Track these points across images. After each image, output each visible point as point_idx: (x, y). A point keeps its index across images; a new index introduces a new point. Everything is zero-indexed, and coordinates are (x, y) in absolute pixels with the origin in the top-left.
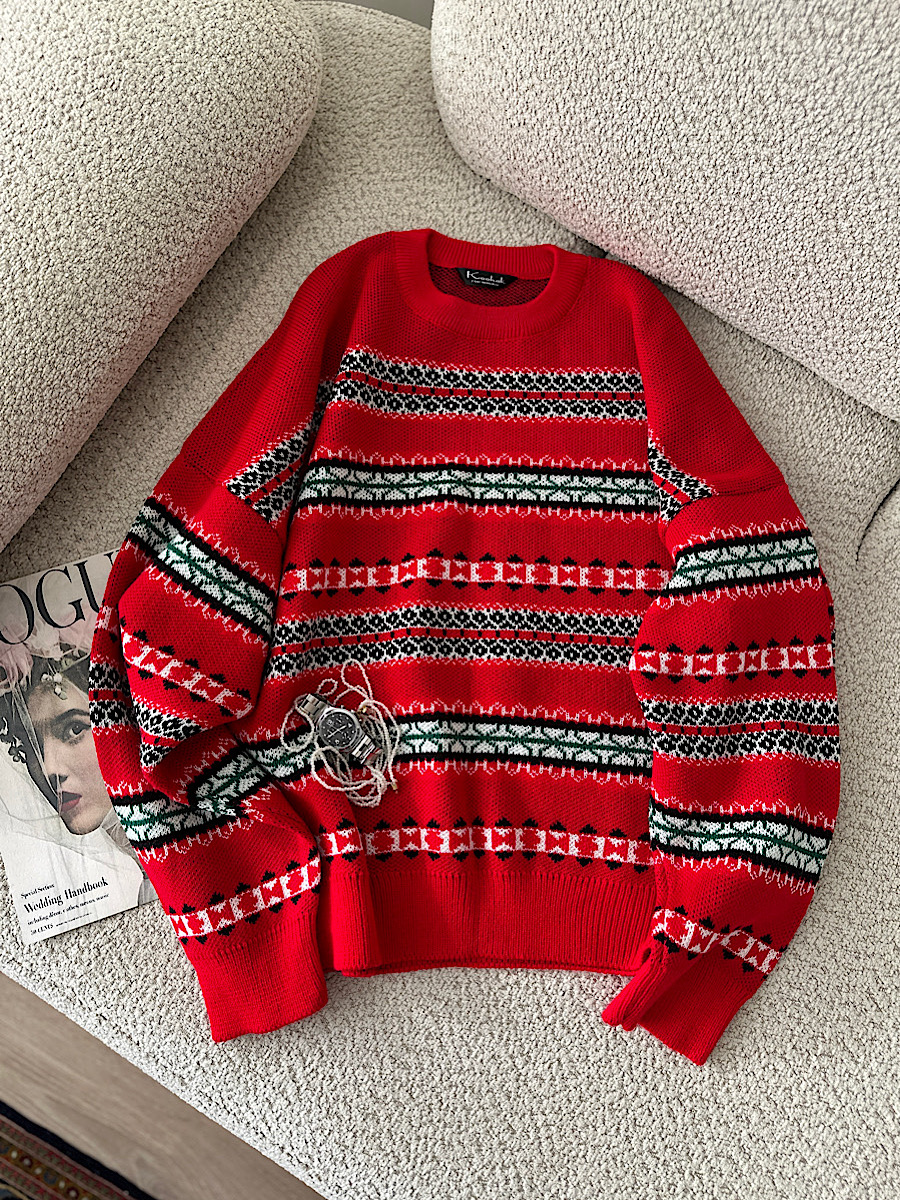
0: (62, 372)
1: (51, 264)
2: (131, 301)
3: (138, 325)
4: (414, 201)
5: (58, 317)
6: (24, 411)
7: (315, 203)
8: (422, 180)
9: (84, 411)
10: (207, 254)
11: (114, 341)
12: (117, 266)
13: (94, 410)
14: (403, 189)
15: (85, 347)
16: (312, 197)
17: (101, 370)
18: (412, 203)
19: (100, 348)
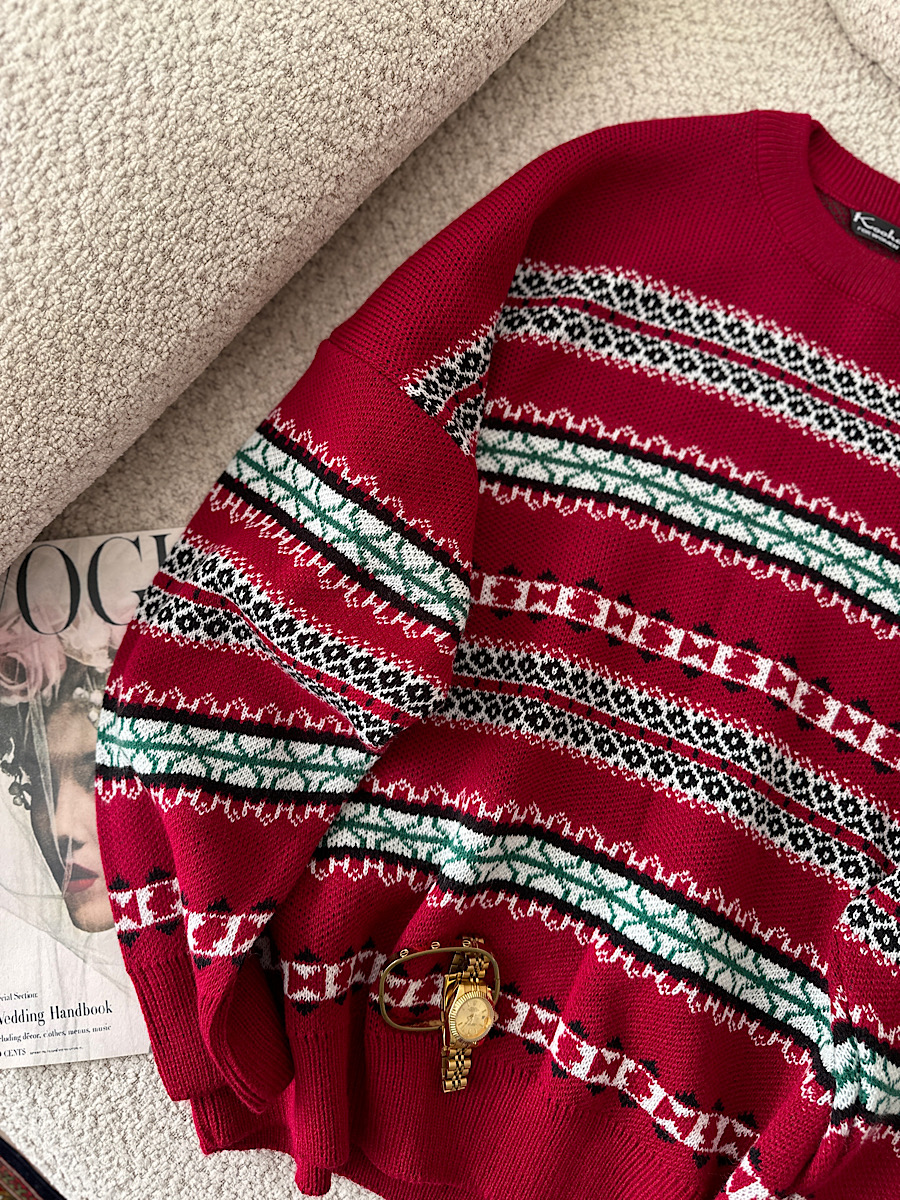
0: (181, 268)
1: (193, 84)
2: (308, 167)
3: (310, 208)
4: (752, 77)
5: (189, 177)
6: (111, 325)
7: (600, 56)
8: (771, 47)
9: (204, 333)
10: (435, 109)
11: (269, 228)
12: (297, 106)
13: (217, 334)
14: (737, 56)
15: (224, 232)
16: (597, 46)
17: (240, 273)
18: (747, 81)
19: (246, 238)
